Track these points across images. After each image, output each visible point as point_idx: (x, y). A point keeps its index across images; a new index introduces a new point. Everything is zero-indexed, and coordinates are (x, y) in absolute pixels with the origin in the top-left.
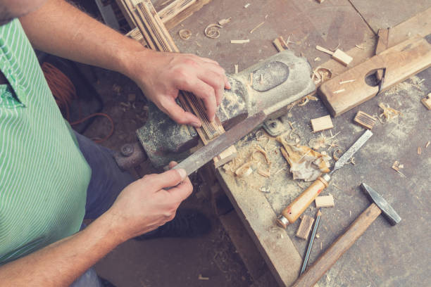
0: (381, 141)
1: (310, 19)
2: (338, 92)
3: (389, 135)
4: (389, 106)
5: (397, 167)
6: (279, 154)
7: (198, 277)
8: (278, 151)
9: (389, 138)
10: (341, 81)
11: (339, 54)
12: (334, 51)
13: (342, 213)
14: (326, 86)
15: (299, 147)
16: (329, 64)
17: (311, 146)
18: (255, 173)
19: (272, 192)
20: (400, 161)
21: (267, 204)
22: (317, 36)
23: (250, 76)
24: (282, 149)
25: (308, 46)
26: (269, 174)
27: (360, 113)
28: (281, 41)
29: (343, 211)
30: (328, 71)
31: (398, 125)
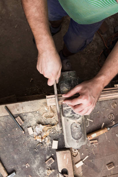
0: (39, 164)
1: (101, 158)
2: (65, 156)
3: (41, 168)
4: (52, 173)
5: (27, 165)
6: (50, 123)
7: (32, 78)
8: (51, 123)
9: (40, 167)
10: (69, 159)
11: (81, 163)
12: (83, 162)
13: (18, 137)
14: (69, 152)
15: (49, 132)
16: (78, 158)
17: (48, 137)
18: (46, 111)
19: (36, 115)
20: (29, 167)
21: (32, 111)
22: (93, 158)
23: (80, 124)
24: (51, 125)
25: (89, 153)
26: (43, 116)
27: (53, 161)
28: (96, 143)
29: (18, 138)
30: (76, 156)
31: (43, 173)
